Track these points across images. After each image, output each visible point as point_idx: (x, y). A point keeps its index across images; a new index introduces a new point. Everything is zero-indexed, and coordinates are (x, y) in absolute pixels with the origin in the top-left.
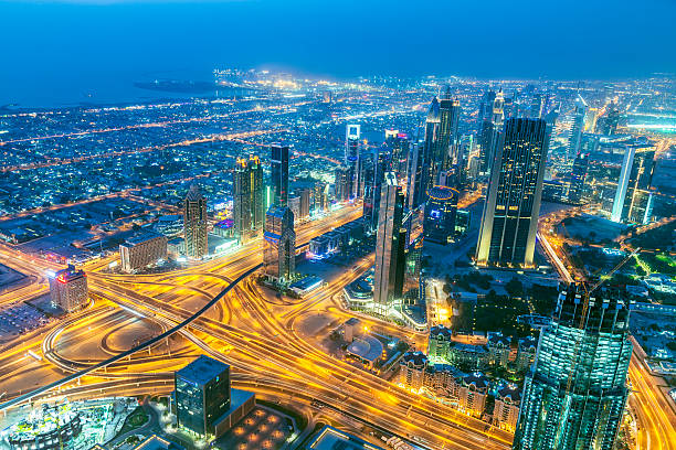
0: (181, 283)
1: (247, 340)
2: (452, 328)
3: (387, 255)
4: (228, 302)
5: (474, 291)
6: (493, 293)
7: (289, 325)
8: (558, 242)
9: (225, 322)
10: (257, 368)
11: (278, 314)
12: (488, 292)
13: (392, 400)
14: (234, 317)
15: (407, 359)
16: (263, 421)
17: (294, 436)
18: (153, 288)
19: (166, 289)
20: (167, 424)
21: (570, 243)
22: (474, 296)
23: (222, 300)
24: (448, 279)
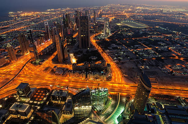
0: (12, 68)
1: (32, 77)
2: (77, 63)
3: (59, 50)
4: (25, 69)
5: (80, 54)
6: (84, 54)
7: (41, 71)
8: (94, 41)
9: (25, 74)
10: (36, 82)
11: (37, 69)
12: (83, 54)
13: (67, 81)
14: (27, 72)
15: (68, 72)
16: (40, 92)
17: (48, 94)
18: (5, 70)
19: (8, 70)
20: (18, 99)
21: (97, 41)
22: (80, 56)
23: (23, 69)
24: (74, 53)
